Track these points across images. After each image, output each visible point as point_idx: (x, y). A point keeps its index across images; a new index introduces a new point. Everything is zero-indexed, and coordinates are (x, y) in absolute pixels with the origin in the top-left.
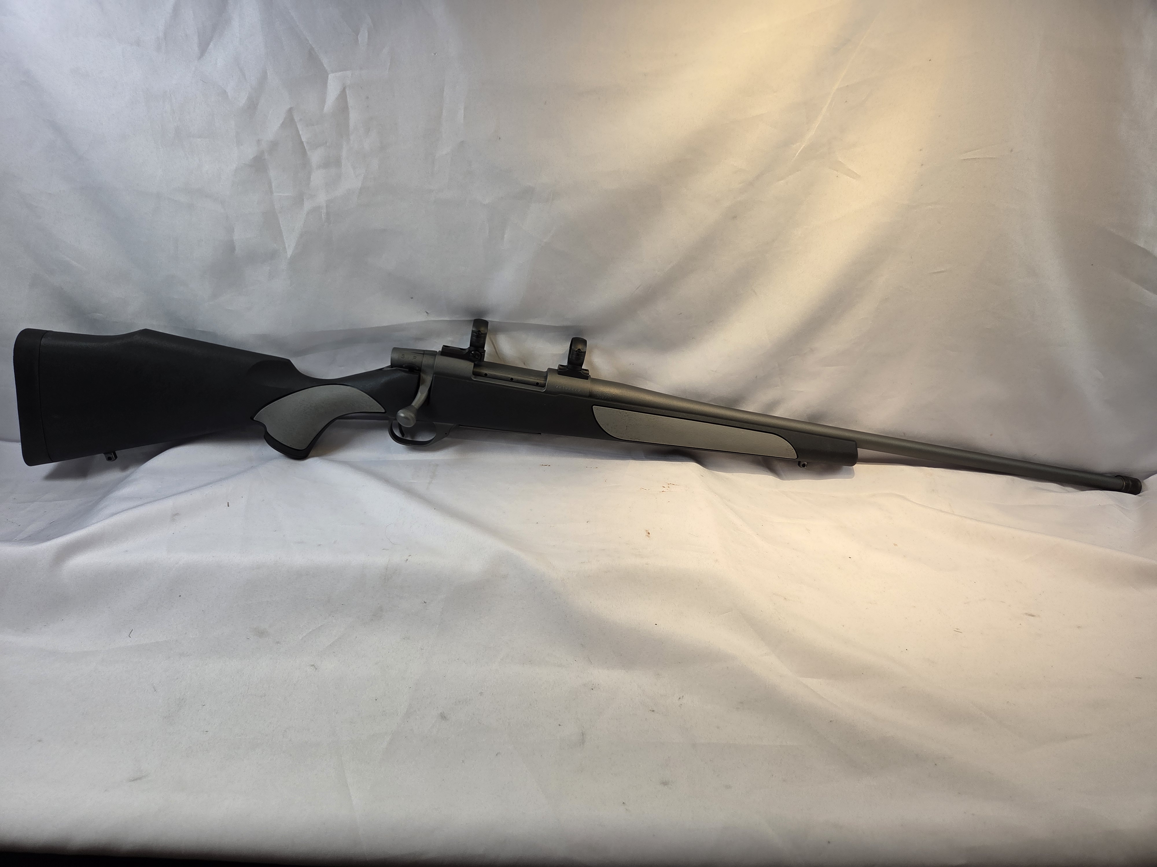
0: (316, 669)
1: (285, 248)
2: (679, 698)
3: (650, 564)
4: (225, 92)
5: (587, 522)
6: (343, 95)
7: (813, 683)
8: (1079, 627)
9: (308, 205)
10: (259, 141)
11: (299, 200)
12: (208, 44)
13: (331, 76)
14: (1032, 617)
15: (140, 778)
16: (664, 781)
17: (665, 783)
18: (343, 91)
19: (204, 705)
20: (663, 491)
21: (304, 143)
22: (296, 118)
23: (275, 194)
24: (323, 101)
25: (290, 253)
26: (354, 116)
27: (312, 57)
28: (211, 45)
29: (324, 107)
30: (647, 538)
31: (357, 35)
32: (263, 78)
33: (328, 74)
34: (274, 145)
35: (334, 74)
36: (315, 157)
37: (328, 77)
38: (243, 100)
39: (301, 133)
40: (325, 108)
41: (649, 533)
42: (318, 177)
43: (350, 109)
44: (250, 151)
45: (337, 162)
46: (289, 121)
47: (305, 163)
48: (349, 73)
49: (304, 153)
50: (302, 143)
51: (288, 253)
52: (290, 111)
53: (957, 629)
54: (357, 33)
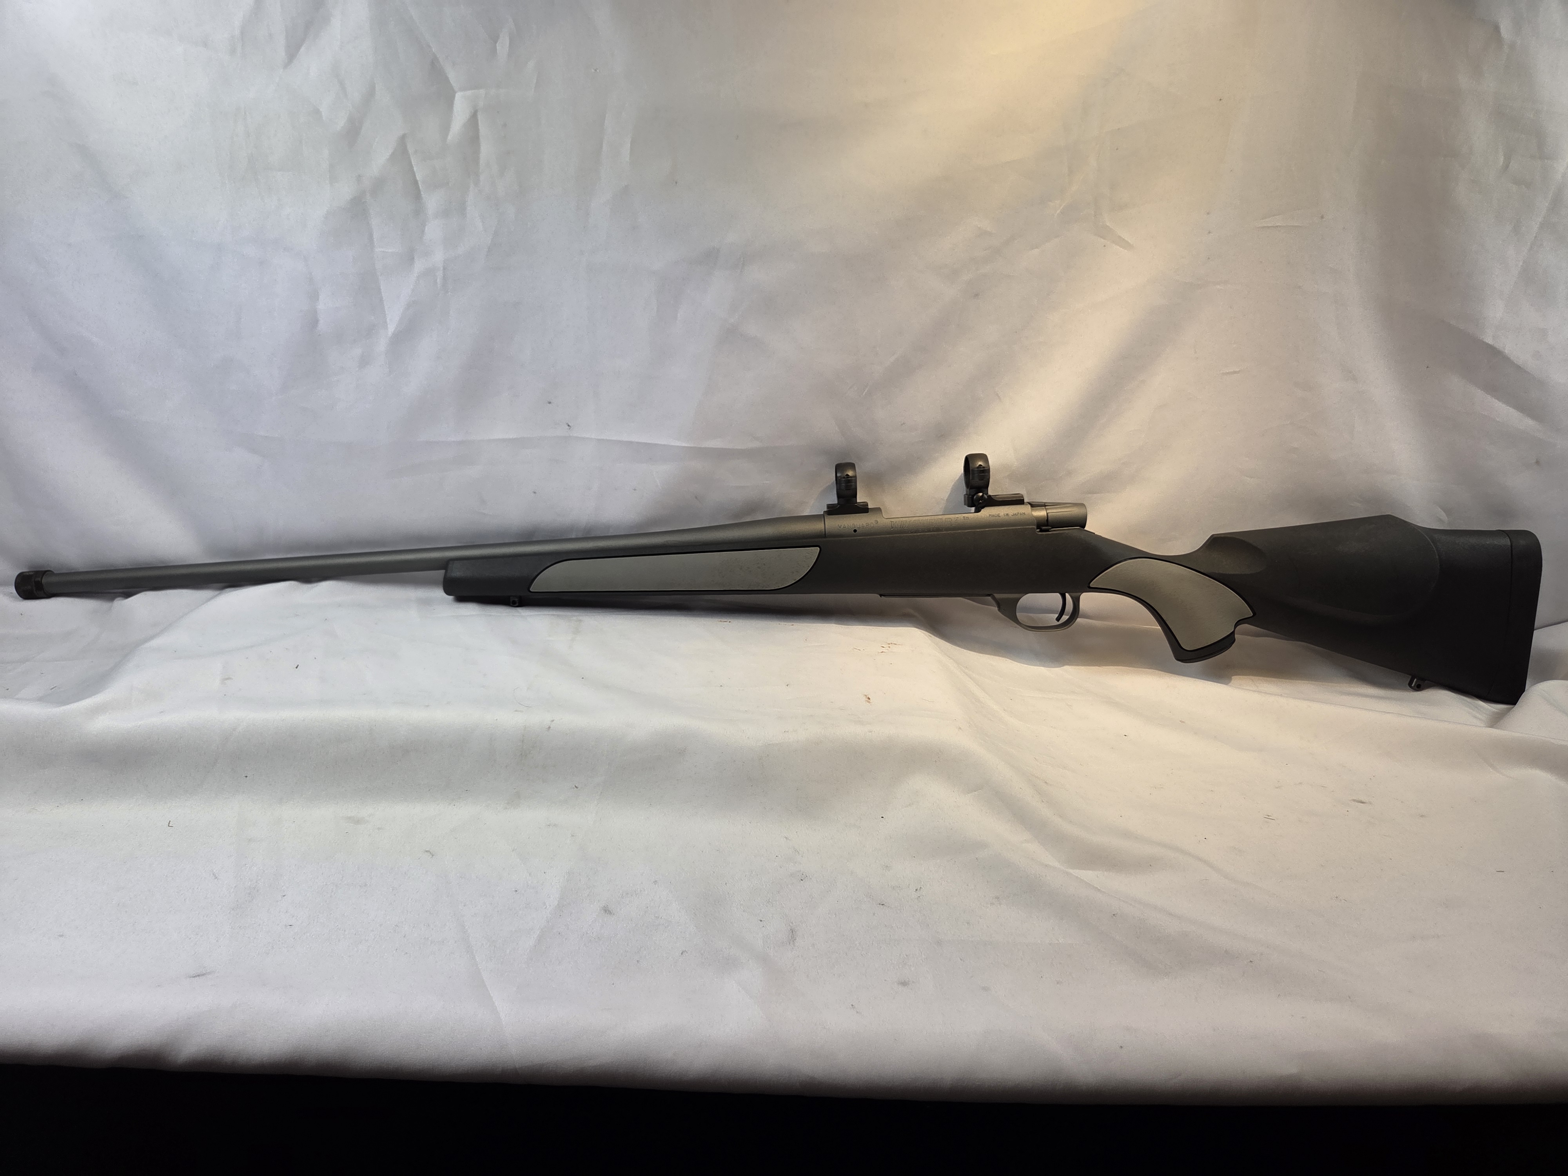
0: (433, 855)
1: (386, 322)
2: (916, 890)
3: (874, 732)
4: (317, 112)
5: (787, 685)
6: (473, 120)
7: (1088, 875)
8: (1422, 816)
9: (419, 266)
10: (359, 178)
11: (409, 258)
12: (298, 47)
13: (459, 96)
14: (1362, 804)
15: (203, 975)
16: (903, 981)
17: (904, 984)
18: (474, 117)
19: (284, 896)
20: (883, 652)
21: (419, 183)
22: (411, 150)
23: (378, 250)
24: (446, 128)
25: (391, 328)
26: (487, 149)
27: (435, 71)
28: (303, 49)
29: (447, 135)
30: (868, 703)
31: (496, 42)
32: (370, 95)
33: (455, 93)
34: (379, 185)
35: (462, 93)
36: (432, 202)
37: (455, 96)
38: (341, 123)
39: (415, 169)
40: (449, 138)
41: (869, 699)
42: (434, 230)
43: (481, 139)
44: (346, 190)
45: (462, 209)
46: (401, 152)
47: (419, 210)
48: (482, 92)
49: (418, 197)
50: (416, 182)
51: (389, 330)
52: (403, 140)
53: (1268, 816)
54: (495, 39)
